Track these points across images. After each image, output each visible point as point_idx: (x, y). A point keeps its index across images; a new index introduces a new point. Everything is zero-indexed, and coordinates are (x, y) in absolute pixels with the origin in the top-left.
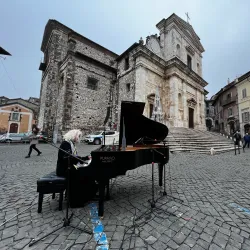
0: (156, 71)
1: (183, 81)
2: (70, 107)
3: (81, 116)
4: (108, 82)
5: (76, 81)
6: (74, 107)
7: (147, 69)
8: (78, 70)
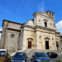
0: (31, 30)
1: (41, 32)
2: (5, 44)
3: (8, 47)
4: (18, 35)
5: (7, 36)
6: (6, 44)
7: (27, 30)
8: (8, 33)
